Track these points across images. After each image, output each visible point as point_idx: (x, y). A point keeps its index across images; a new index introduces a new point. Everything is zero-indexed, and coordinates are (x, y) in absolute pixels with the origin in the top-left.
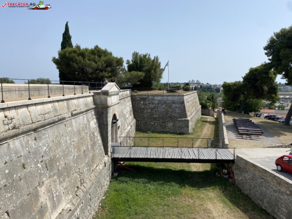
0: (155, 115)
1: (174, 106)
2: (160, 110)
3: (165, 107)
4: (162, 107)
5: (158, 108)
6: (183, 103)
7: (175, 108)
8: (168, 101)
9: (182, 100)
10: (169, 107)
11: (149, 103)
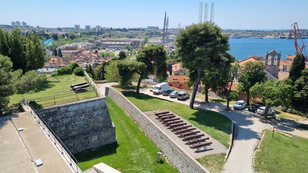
0: (73, 133)
1: (95, 114)
2: (78, 124)
3: (85, 117)
4: (80, 119)
5: (75, 121)
6: (106, 108)
7: (96, 116)
8: (87, 109)
9: (104, 104)
10: (90, 117)
11: (61, 117)
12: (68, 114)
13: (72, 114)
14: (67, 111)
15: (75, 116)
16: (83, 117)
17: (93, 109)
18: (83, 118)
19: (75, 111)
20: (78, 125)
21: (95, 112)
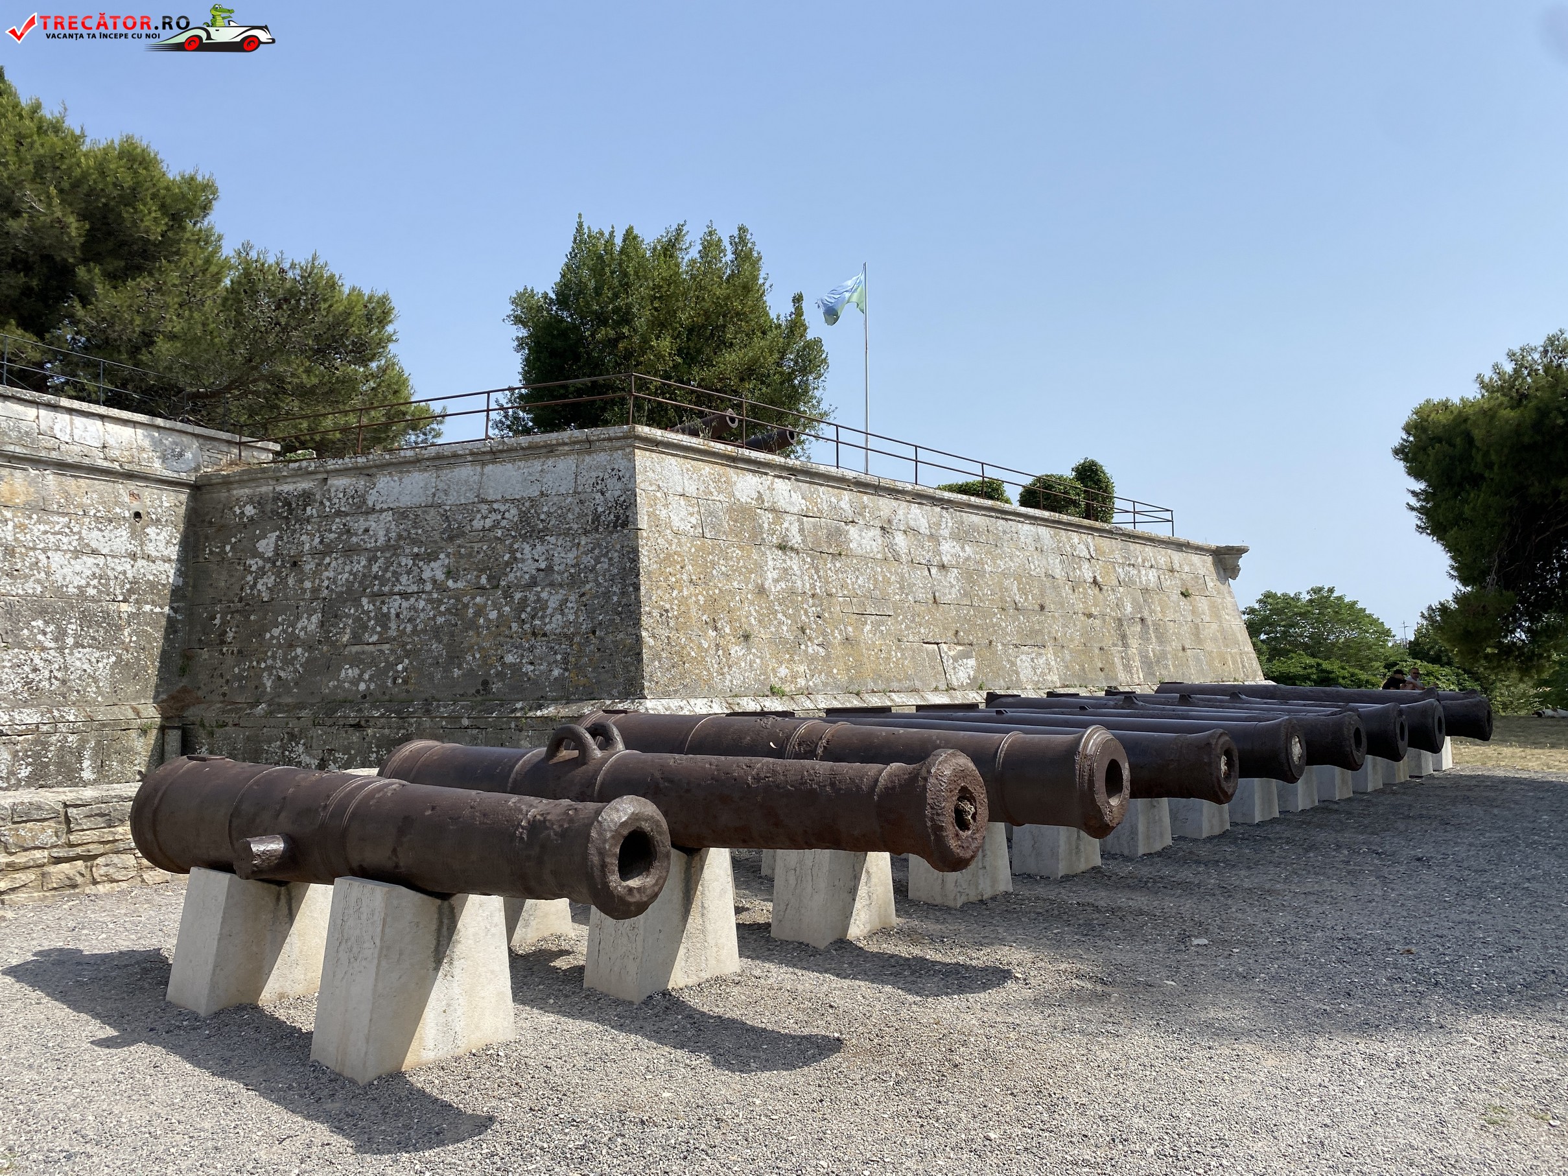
2: (398, 615)
3: (449, 574)
4: (421, 581)
5: (386, 589)
6: (625, 525)
7: (533, 583)
8: (484, 508)
9: (614, 490)
10: (484, 580)
11: (321, 542)
12: (359, 524)
13: (380, 528)
14: (362, 508)
15: (392, 548)
16: (435, 570)
17: (524, 517)
18: (440, 576)
19: (401, 514)
20: (393, 625)
21: (527, 548)
